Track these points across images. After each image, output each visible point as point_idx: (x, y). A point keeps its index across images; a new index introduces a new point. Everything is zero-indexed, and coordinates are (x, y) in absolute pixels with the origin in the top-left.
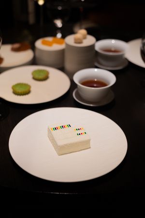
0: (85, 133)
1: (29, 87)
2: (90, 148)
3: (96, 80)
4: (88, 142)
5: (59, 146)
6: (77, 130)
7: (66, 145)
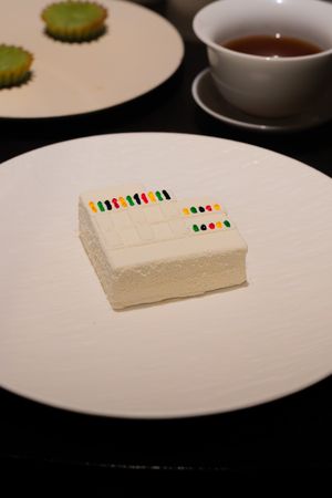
0: (227, 224)
1: (30, 57)
2: (245, 284)
3: (278, 36)
4: (236, 259)
5: (117, 273)
6: (194, 210)
7: (144, 268)
